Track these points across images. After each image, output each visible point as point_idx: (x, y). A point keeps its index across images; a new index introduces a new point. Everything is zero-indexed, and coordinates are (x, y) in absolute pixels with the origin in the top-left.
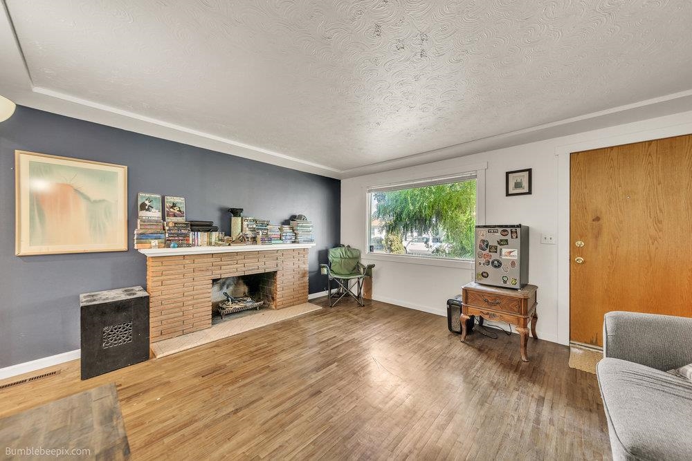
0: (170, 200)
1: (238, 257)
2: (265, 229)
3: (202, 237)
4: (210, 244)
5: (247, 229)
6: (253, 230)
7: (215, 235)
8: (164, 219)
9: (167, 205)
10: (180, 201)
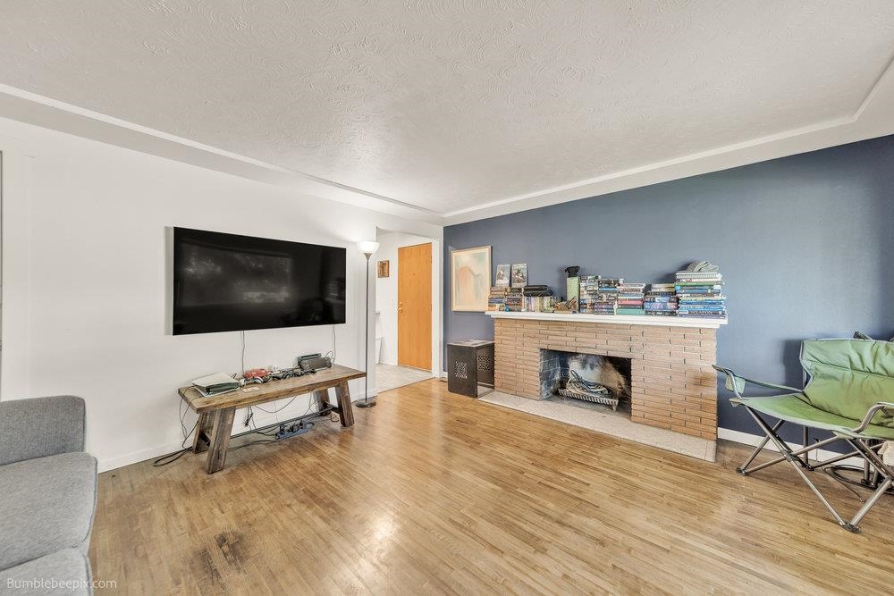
0: (516, 267)
1: (567, 328)
2: (613, 292)
3: (535, 301)
4: (542, 311)
5: (585, 292)
6: (594, 293)
7: (547, 300)
8: (510, 285)
9: (514, 272)
10: (522, 266)
